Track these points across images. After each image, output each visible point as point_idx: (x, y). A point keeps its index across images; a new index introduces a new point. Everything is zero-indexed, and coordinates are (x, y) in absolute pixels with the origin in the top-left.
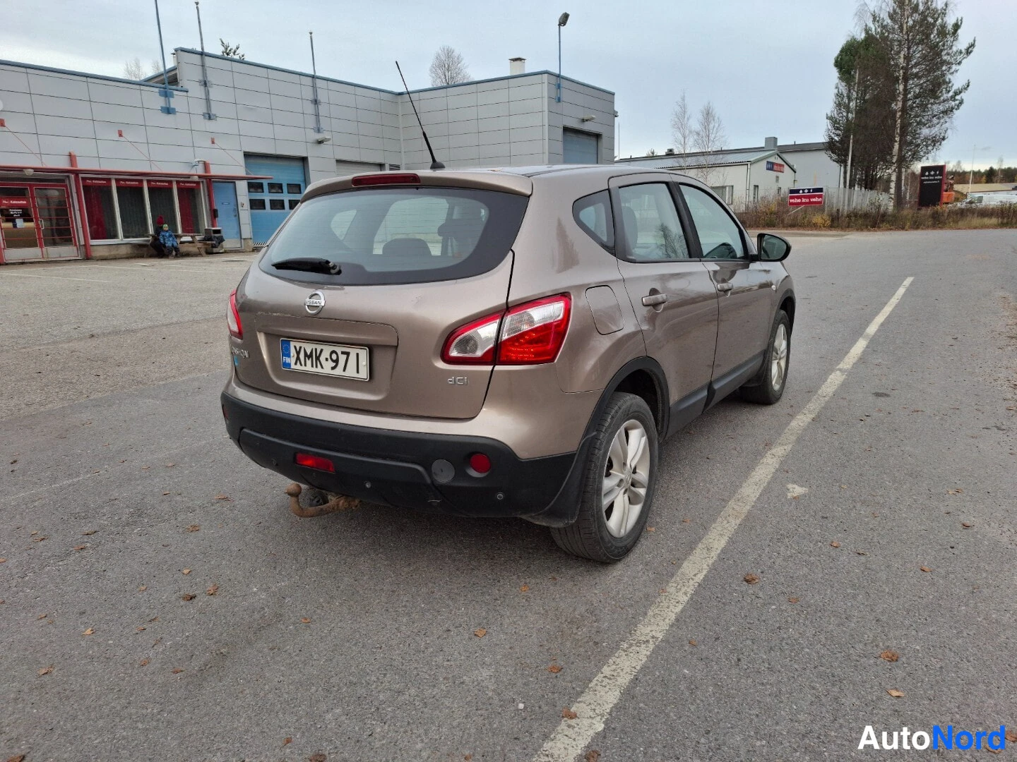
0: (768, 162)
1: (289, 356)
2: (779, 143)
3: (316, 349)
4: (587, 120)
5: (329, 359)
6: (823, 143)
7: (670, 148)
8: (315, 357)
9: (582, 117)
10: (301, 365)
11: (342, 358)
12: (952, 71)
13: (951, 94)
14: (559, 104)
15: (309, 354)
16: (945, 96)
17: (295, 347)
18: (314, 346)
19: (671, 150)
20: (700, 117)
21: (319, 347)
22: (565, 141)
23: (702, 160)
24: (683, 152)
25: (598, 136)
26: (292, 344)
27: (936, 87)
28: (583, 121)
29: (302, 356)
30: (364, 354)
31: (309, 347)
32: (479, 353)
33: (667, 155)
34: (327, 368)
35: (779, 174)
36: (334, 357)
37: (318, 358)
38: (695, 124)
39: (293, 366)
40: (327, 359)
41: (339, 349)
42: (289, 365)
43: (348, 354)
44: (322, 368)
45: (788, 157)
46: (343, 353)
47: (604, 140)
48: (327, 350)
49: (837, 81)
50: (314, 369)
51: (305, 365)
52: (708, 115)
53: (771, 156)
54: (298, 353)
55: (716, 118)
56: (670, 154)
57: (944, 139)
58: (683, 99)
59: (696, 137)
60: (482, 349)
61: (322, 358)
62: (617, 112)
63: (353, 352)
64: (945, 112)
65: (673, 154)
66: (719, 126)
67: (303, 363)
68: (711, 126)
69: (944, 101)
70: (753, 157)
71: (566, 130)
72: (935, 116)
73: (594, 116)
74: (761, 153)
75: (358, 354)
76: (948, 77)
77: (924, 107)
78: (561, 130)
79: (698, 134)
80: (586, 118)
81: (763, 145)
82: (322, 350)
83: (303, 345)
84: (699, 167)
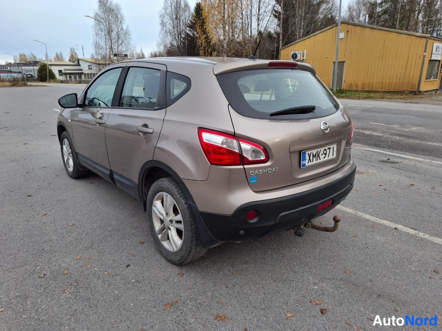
1: (305, 159)
3: (318, 152)
5: (323, 154)
8: (317, 156)
11: (328, 152)
15: (314, 155)
17: (308, 154)
18: (317, 150)
29: (311, 157)
30: (335, 147)
36: (325, 152)
37: (318, 155)
39: (307, 164)
41: (326, 148)
44: (320, 159)
48: (322, 150)
50: (317, 162)
61: (320, 155)
63: (331, 147)
67: (312, 161)
83: (312, 152)
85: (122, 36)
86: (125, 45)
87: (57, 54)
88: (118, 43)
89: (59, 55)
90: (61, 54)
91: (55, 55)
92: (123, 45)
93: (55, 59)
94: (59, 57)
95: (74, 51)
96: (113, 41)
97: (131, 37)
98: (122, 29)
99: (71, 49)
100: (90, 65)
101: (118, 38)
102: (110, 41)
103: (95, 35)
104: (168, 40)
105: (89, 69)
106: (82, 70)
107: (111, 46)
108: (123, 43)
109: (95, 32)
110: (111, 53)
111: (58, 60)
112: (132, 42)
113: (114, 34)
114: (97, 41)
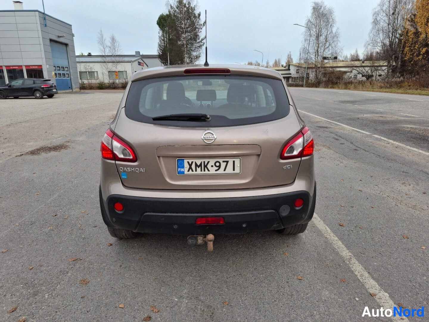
0: (138, 62)
1: (183, 167)
2: (141, 54)
3: (204, 162)
4: (61, 37)
5: (214, 166)
6: (157, 55)
7: (90, 52)
8: (202, 166)
9: (58, 35)
10: (193, 171)
11: (223, 165)
12: (199, 31)
13: (200, 40)
14: (46, 27)
15: (199, 165)
16: (198, 41)
17: (188, 162)
18: (203, 160)
19: (90, 53)
20: (110, 41)
21: (206, 161)
22: (51, 46)
23: (113, 59)
24: (104, 55)
25: (66, 45)
26: (186, 161)
27: (195, 37)
28: (59, 37)
29: (193, 166)
30: (237, 161)
31: (199, 162)
32: (295, 153)
33: (88, 55)
34: (213, 170)
35: (143, 67)
36: (218, 164)
37: (205, 166)
38: (108, 42)
39: (186, 172)
40: (212, 166)
41: (221, 160)
42: (183, 172)
43: (227, 162)
44: (209, 171)
45: (145, 60)
46: (223, 162)
47: (70, 48)
48: (212, 162)
49: (159, 31)
50: (203, 172)
51: (196, 171)
52: (113, 39)
53: (138, 59)
54: (190, 165)
55: (117, 41)
56: (90, 55)
57: (200, 57)
58: (101, 31)
59: (109, 49)
60: (297, 151)
61: (209, 166)
62: (74, 34)
63: (231, 161)
64: (199, 47)
65: (91, 55)
66: (119, 44)
68: (115, 44)
69: (198, 42)
70: (133, 59)
71: (51, 40)
72: (196, 48)
73: (64, 35)
74: (135, 58)
75: (234, 162)
76: (198, 34)
77: (192, 44)
78: (49, 41)
79: (110, 48)
80: (60, 35)
81: (135, 54)
82: (208, 162)
83: (194, 161)
84: (113, 62)
85: (329, 38)
86: (332, 47)
87: (276, 60)
88: (325, 47)
89: (278, 61)
90: (279, 60)
91: (274, 61)
92: (330, 48)
93: (273, 65)
94: (276, 64)
95: (290, 57)
96: (321, 45)
97: (339, 39)
98: (332, 32)
99: (288, 55)
100: (298, 69)
101: (326, 41)
102: (317, 45)
103: (304, 40)
104: (379, 39)
105: (297, 73)
106: (291, 74)
107: (318, 50)
108: (330, 46)
109: (304, 38)
110: (317, 56)
111: (276, 65)
112: (339, 44)
113: (322, 39)
114: (305, 46)
